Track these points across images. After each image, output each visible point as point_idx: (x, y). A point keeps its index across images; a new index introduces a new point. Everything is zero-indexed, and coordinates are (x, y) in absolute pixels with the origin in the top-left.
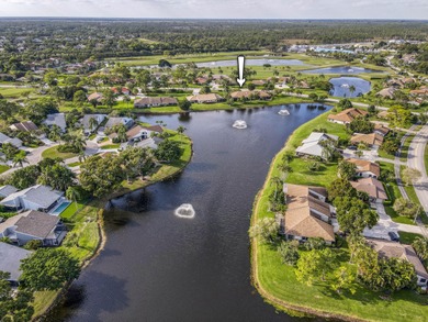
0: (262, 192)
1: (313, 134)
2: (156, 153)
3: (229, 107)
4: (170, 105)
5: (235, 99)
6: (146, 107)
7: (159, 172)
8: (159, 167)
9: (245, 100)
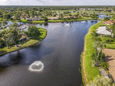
0: (84, 53)
1: (99, 27)
2: (27, 33)
3: (63, 21)
4: (41, 20)
5: (65, 19)
6: (31, 21)
7: (28, 42)
8: (28, 40)
9: (69, 19)
